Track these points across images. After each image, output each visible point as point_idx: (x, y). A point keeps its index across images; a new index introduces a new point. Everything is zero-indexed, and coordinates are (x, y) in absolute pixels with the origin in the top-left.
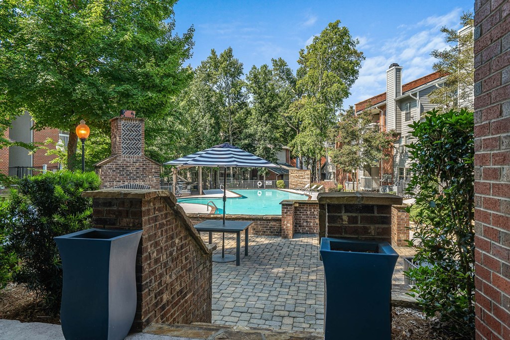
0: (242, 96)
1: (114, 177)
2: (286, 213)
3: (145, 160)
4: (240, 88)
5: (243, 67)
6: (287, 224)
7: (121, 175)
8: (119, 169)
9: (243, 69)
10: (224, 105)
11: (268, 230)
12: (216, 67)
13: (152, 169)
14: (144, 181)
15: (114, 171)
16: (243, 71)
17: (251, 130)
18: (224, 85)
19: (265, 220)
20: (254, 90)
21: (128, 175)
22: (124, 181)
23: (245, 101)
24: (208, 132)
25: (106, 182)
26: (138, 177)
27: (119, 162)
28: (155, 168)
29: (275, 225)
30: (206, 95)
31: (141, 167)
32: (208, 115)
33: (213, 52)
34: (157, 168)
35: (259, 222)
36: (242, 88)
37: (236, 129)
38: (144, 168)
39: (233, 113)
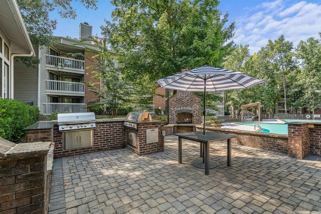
0: (293, 62)
1: (175, 105)
2: (293, 133)
3: (192, 95)
4: (291, 58)
5: (293, 44)
6: (294, 144)
7: (179, 104)
8: (177, 101)
9: (293, 45)
10: (278, 70)
11: (275, 146)
12: (272, 49)
13: (196, 100)
14: (192, 107)
15: (175, 102)
16: (293, 47)
17: (301, 82)
18: (279, 58)
19: (271, 138)
20: (302, 56)
21: (183, 104)
22: (181, 107)
23: (295, 65)
24: (267, 86)
25: (171, 107)
26: (188, 105)
27: (178, 97)
28: (198, 100)
29: (282, 143)
30: (264, 65)
31: (189, 99)
32: (266, 77)
33: (270, 41)
34: (199, 100)
35: (265, 139)
36: (293, 57)
37: (288, 83)
38: (191, 100)
39: (286, 74)
